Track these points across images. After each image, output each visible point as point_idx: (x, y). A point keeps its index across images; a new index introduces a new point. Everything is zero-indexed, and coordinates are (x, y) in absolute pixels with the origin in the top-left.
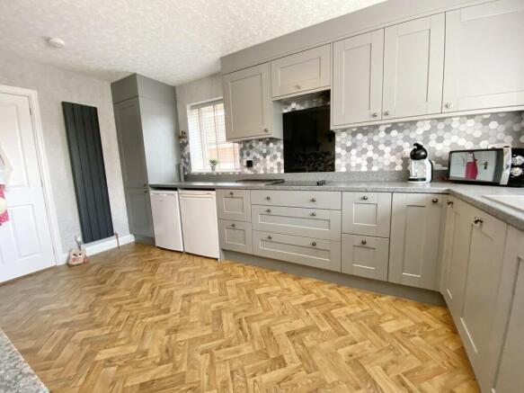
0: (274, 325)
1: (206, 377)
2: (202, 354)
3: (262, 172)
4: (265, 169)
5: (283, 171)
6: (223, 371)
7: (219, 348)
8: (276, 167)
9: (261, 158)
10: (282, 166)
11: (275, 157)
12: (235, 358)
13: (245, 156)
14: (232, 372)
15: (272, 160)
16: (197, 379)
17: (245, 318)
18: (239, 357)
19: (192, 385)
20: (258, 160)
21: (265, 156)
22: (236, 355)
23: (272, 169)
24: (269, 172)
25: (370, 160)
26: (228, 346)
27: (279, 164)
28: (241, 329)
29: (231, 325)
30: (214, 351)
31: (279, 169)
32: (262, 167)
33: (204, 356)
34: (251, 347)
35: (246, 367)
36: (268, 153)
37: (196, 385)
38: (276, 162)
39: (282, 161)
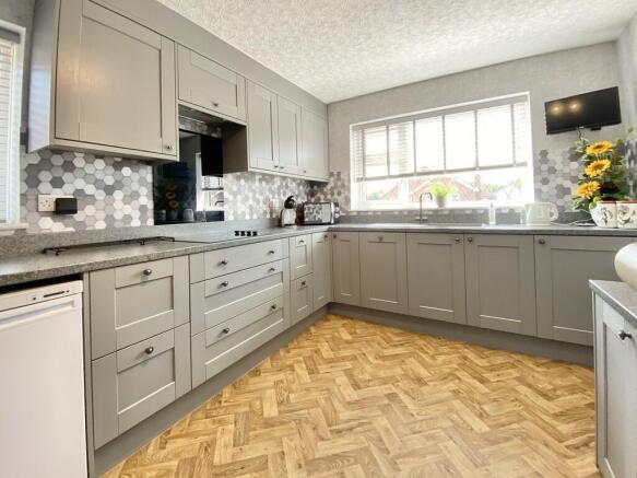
0: (344, 399)
1: (429, 457)
2: (399, 470)
3: (101, 225)
4: (109, 219)
5: (151, 222)
6: (416, 442)
7: (386, 451)
8: (137, 214)
9: (101, 195)
10: (150, 214)
11: (135, 195)
12: (397, 433)
13: (45, 186)
14: (414, 433)
15: (127, 200)
16: (434, 467)
17: (329, 425)
18: (394, 428)
19: (444, 470)
20: (92, 199)
21: (109, 190)
22: (392, 431)
23: (128, 218)
24: (118, 225)
25: (251, 207)
26: (381, 440)
27: (143, 209)
28: (351, 429)
29: (341, 441)
30: (391, 456)
31: (143, 219)
32: (102, 215)
33: (401, 466)
34: (379, 419)
35: (405, 421)
36: (118, 185)
37: (442, 466)
38: (136, 204)
39: (150, 205)
